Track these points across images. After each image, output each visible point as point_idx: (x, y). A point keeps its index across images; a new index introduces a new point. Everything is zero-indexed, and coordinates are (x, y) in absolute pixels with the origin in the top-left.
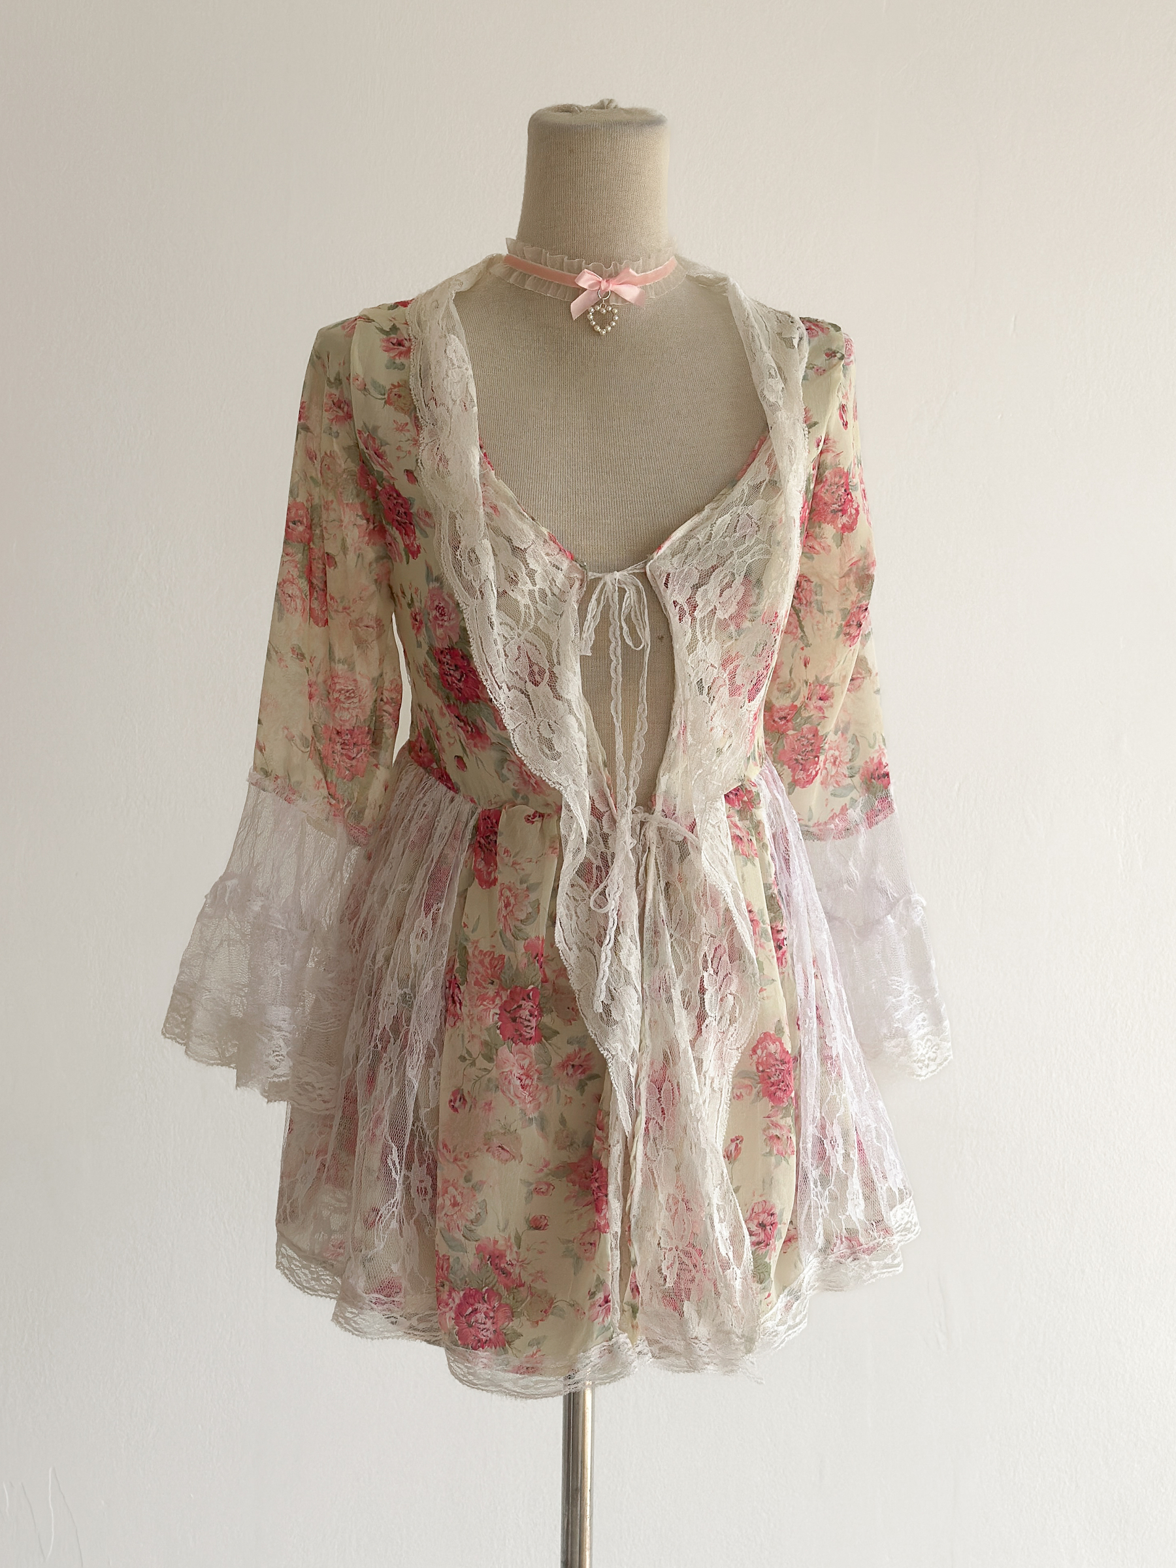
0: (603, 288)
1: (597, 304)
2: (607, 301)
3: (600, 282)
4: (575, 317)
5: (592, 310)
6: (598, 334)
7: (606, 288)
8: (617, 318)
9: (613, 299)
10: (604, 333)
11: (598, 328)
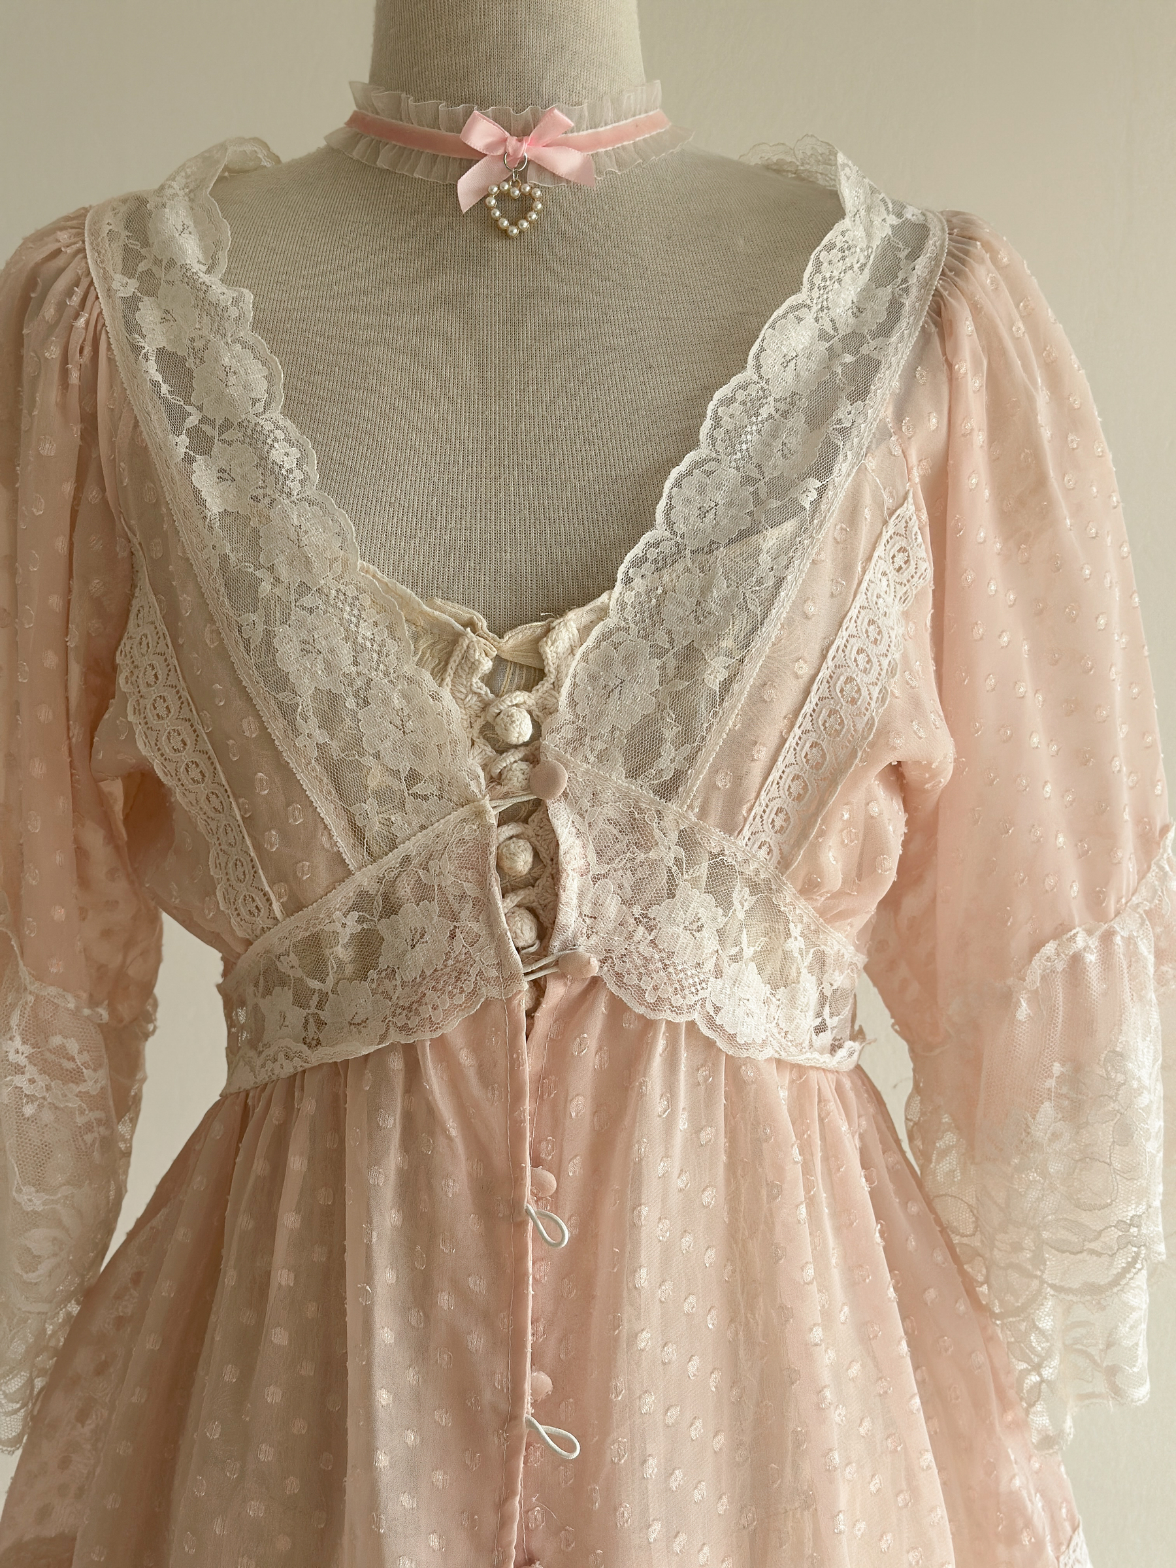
0: (510, 150)
1: (507, 181)
2: (523, 177)
3: (505, 140)
4: (464, 211)
5: (496, 189)
6: (505, 233)
7: (516, 151)
8: (540, 206)
9: (532, 173)
10: (515, 231)
11: (506, 223)
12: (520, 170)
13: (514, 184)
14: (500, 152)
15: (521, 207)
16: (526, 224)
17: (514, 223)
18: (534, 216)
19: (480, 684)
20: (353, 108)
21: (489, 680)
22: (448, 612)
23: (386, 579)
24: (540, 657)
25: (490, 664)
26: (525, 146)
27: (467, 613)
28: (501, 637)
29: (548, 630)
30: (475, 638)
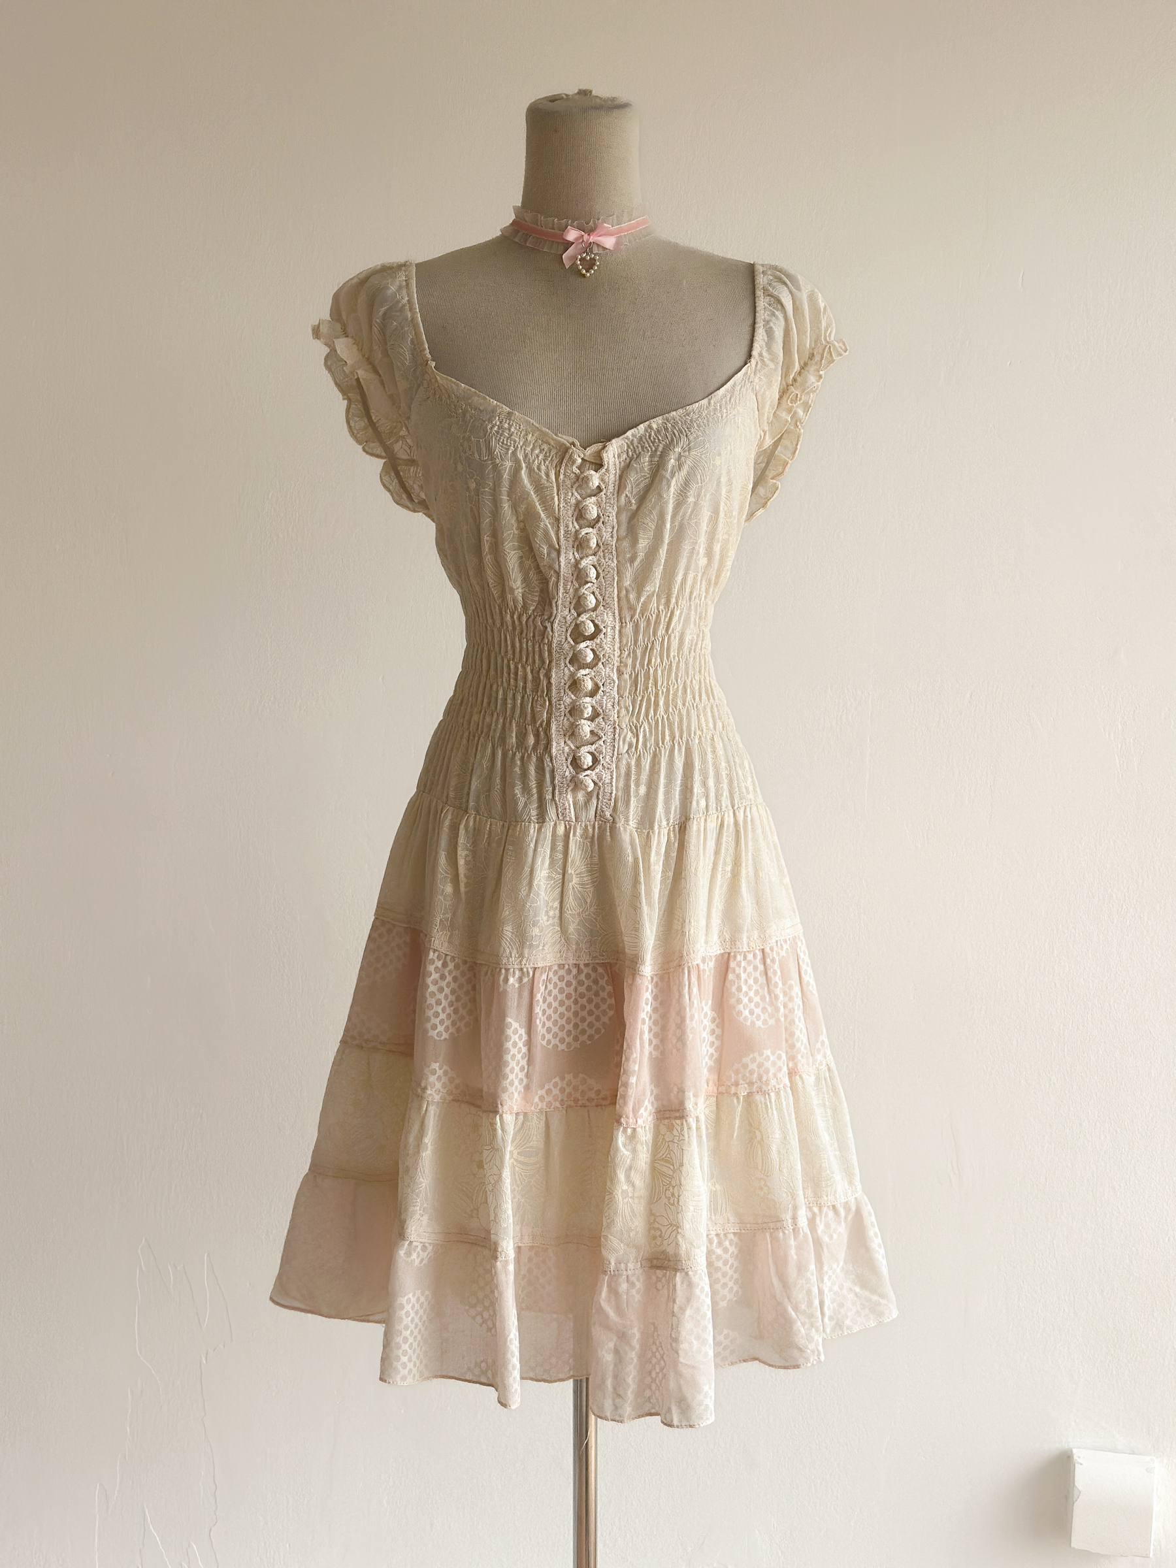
0: (585, 240)
1: (584, 253)
2: (591, 251)
3: (584, 236)
4: (567, 267)
5: (579, 257)
6: (584, 276)
7: (587, 241)
8: (598, 263)
9: (595, 250)
10: (588, 275)
11: (584, 271)
12: (589, 248)
13: (587, 254)
14: (581, 241)
15: (590, 265)
16: (593, 272)
17: (587, 271)
18: (596, 268)
19: (576, 469)
20: (513, 217)
21: (579, 468)
22: (565, 439)
23: (538, 426)
24: (601, 459)
25: (581, 460)
26: (591, 237)
27: (571, 439)
28: (585, 450)
29: (604, 447)
30: (574, 449)
